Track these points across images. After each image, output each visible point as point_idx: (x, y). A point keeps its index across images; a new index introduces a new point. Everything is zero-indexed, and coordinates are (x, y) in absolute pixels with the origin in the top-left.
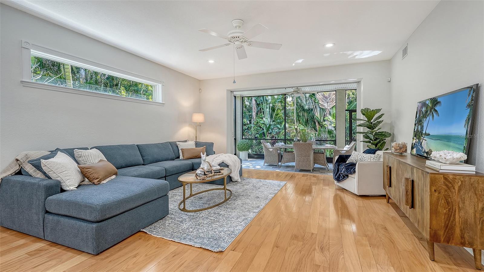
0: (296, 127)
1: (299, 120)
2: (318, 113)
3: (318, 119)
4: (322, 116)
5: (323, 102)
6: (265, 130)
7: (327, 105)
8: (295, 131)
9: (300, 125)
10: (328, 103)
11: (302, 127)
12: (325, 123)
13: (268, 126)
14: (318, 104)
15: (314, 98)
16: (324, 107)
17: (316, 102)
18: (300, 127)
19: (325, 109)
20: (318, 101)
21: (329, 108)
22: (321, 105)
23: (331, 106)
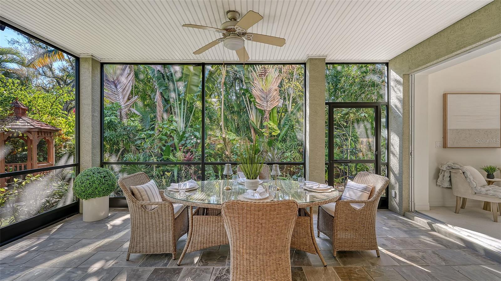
0: (224, 136)
1: (227, 127)
2: (254, 116)
3: (254, 125)
4: (258, 121)
5: (261, 100)
6: (176, 141)
7: (266, 105)
8: (222, 142)
9: (229, 132)
10: (268, 103)
11: (232, 136)
12: (263, 130)
13: (181, 133)
14: (254, 103)
15: (249, 95)
16: (262, 108)
17: (252, 100)
18: (230, 136)
19: (264, 110)
20: (254, 99)
21: (268, 109)
22: (258, 104)
23: (271, 106)
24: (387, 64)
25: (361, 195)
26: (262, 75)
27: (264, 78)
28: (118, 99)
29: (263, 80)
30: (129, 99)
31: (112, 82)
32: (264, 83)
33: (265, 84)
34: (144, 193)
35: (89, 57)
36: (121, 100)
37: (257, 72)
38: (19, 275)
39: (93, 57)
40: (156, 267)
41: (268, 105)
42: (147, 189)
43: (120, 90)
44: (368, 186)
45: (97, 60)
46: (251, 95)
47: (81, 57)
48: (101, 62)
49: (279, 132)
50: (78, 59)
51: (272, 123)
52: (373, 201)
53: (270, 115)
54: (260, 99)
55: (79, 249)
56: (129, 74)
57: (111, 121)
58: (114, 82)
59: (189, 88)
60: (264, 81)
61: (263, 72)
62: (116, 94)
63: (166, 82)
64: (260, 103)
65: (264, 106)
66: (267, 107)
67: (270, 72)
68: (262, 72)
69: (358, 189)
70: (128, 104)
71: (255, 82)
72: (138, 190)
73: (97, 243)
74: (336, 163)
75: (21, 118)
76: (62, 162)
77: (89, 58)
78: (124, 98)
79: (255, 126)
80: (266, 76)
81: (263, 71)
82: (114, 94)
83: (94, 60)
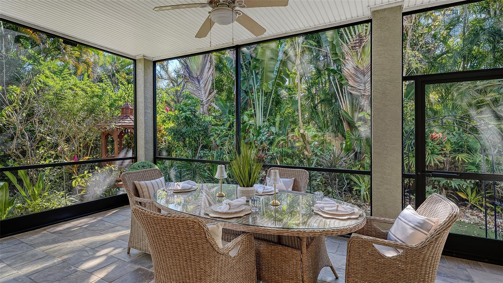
0: (302, 131)
6: (252, 137)
8: (300, 139)
11: (312, 132)
14: (346, 86)
15: (339, 76)
16: (358, 92)
17: (343, 82)
18: (310, 131)
19: (361, 96)
20: (346, 81)
22: (353, 88)
25: (412, 235)
26: (357, 46)
27: (359, 51)
28: (200, 95)
29: (357, 54)
30: (210, 94)
31: (196, 78)
32: (359, 57)
33: (362, 59)
34: (145, 190)
35: (142, 57)
36: (203, 96)
37: (349, 44)
38: (60, 244)
39: (145, 57)
40: (142, 267)
41: (367, 87)
42: (150, 186)
43: (202, 85)
44: (427, 221)
45: (148, 59)
46: (341, 77)
47: (136, 59)
48: (153, 60)
50: (135, 61)
52: (419, 248)
54: (354, 80)
55: (108, 234)
56: (210, 68)
57: (186, 117)
58: (197, 78)
59: (265, 76)
60: (359, 54)
61: (358, 43)
62: (199, 90)
63: (244, 72)
64: (354, 86)
65: (360, 90)
66: (366, 90)
67: (367, 41)
68: (355, 43)
69: (410, 224)
70: (209, 99)
71: (347, 58)
72: (140, 186)
73: (124, 232)
74: (429, 176)
75: (129, 117)
76: (122, 155)
77: (142, 59)
78: (205, 93)
79: (349, 119)
80: (361, 48)
81: (358, 41)
82: (198, 90)
83: (146, 60)
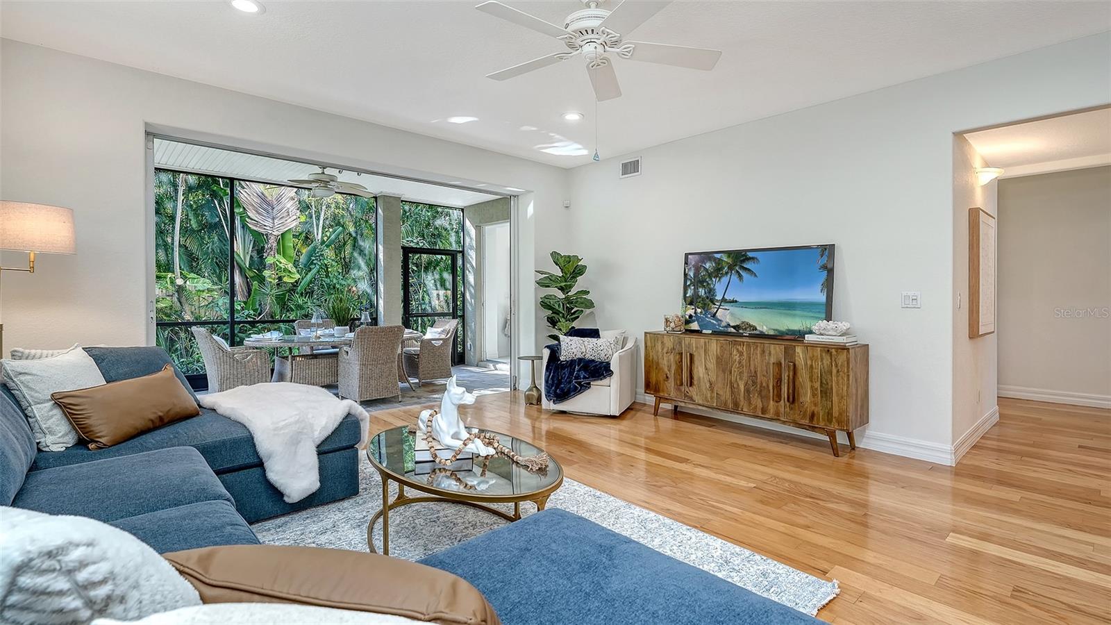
0: (179, 282)
3: (241, 262)
4: (248, 253)
5: (259, 214)
7: (271, 225)
9: (192, 275)
10: (276, 221)
11: (201, 283)
12: (266, 272)
14: (241, 217)
16: (262, 228)
17: (236, 210)
19: (267, 235)
20: (241, 210)
21: (276, 233)
22: (253, 221)
23: (283, 227)
24: (463, 210)
41: (276, 224)
49: (297, 276)
51: (283, 260)
53: (278, 243)
54: (256, 211)
64: (257, 219)
65: (265, 226)
66: (273, 227)
79: (242, 264)
